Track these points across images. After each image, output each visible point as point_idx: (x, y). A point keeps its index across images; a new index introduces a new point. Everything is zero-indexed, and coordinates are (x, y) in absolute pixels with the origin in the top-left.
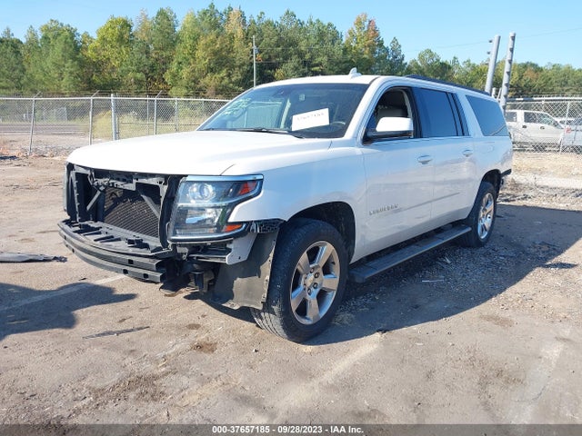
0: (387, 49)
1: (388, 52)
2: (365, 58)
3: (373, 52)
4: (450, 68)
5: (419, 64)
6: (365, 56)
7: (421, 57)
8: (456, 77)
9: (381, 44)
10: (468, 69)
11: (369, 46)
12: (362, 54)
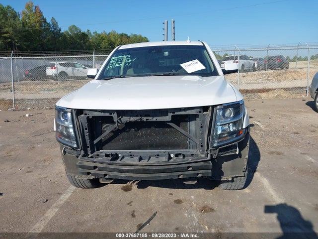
0: (49, 24)
1: (50, 26)
2: (37, 29)
3: (41, 26)
4: (87, 36)
5: (70, 33)
6: (37, 28)
7: (71, 29)
8: (91, 40)
9: (45, 21)
10: (96, 36)
11: (38, 22)
12: (34, 26)
